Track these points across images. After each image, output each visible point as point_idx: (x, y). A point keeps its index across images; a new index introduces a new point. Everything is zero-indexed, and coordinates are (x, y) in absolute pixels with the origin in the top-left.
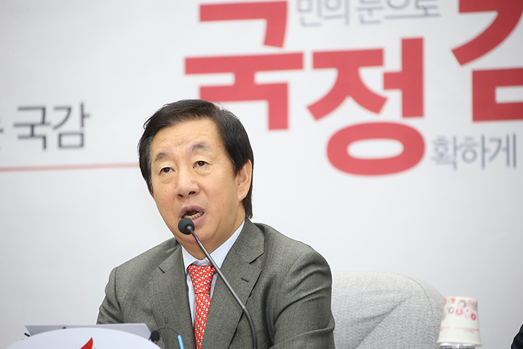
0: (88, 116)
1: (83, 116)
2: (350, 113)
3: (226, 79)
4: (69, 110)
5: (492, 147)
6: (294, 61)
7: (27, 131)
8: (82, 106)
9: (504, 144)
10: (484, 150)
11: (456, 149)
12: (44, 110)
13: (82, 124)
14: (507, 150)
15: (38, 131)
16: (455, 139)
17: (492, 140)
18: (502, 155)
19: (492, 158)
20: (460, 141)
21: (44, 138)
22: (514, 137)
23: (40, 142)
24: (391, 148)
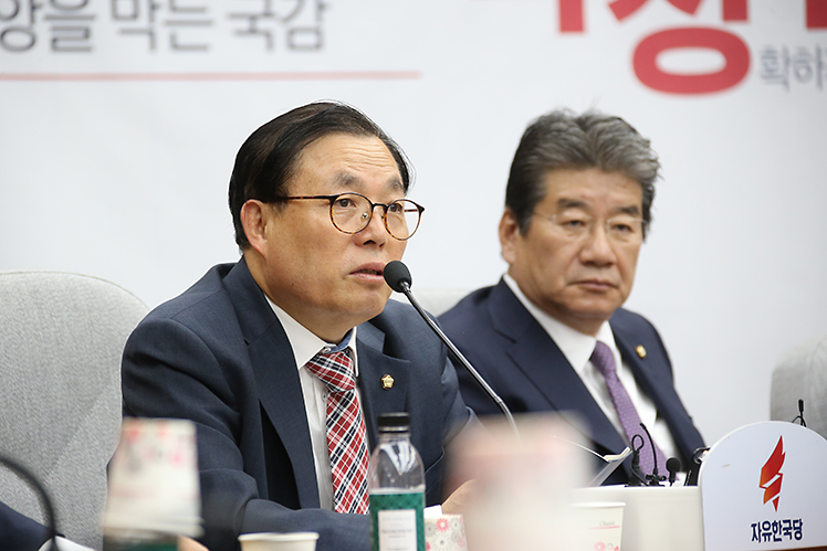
0: (326, 6)
1: (321, 7)
7: (244, 24)
10: (820, 66)
11: (787, 61)
13: (319, 17)
16: (786, 51)
20: (793, 52)
21: (269, 35)
23: (263, 40)
24: (708, 61)
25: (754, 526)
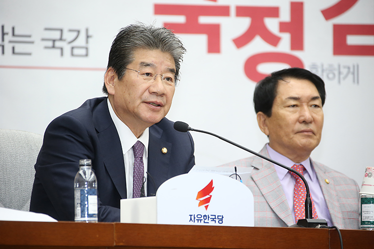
0: (91, 37)
1: (88, 37)
2: (258, 45)
3: (180, 19)
4: (79, 32)
5: (344, 71)
6: (224, 11)
7: (50, 44)
8: (87, 30)
9: (352, 70)
10: (340, 73)
11: (323, 71)
12: (61, 31)
13: (87, 42)
14: (353, 74)
15: (58, 44)
16: (322, 65)
17: (345, 67)
18: (350, 76)
19: (345, 78)
20: (325, 66)
21: (62, 49)
22: (358, 66)
23: (59, 51)
25: (191, 216)
